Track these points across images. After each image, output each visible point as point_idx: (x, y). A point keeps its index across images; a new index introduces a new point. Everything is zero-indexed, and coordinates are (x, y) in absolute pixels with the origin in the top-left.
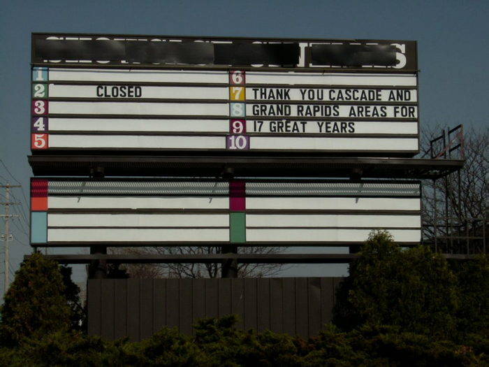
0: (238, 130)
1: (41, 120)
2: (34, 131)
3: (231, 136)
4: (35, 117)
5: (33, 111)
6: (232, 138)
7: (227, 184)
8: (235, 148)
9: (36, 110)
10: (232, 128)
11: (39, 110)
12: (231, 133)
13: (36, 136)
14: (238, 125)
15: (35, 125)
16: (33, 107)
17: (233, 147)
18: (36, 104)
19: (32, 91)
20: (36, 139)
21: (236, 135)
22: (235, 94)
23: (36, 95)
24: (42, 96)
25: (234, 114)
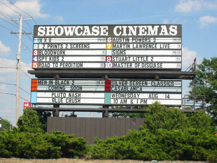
0: (109, 60)
1: (36, 57)
2: (33, 62)
3: (106, 63)
4: (34, 56)
5: (33, 54)
6: (107, 63)
7: (104, 81)
8: (108, 67)
9: (34, 54)
10: (106, 59)
11: (35, 54)
12: (106, 62)
13: (34, 63)
14: (109, 58)
15: (34, 59)
16: (33, 53)
17: (107, 67)
18: (34, 52)
19: (33, 47)
20: (34, 65)
21: (108, 62)
22: (108, 46)
23: (34, 48)
24: (37, 48)
25: (108, 54)
